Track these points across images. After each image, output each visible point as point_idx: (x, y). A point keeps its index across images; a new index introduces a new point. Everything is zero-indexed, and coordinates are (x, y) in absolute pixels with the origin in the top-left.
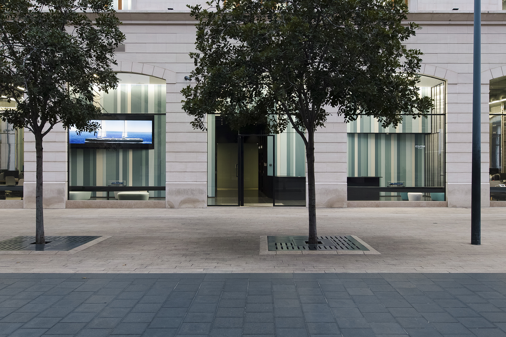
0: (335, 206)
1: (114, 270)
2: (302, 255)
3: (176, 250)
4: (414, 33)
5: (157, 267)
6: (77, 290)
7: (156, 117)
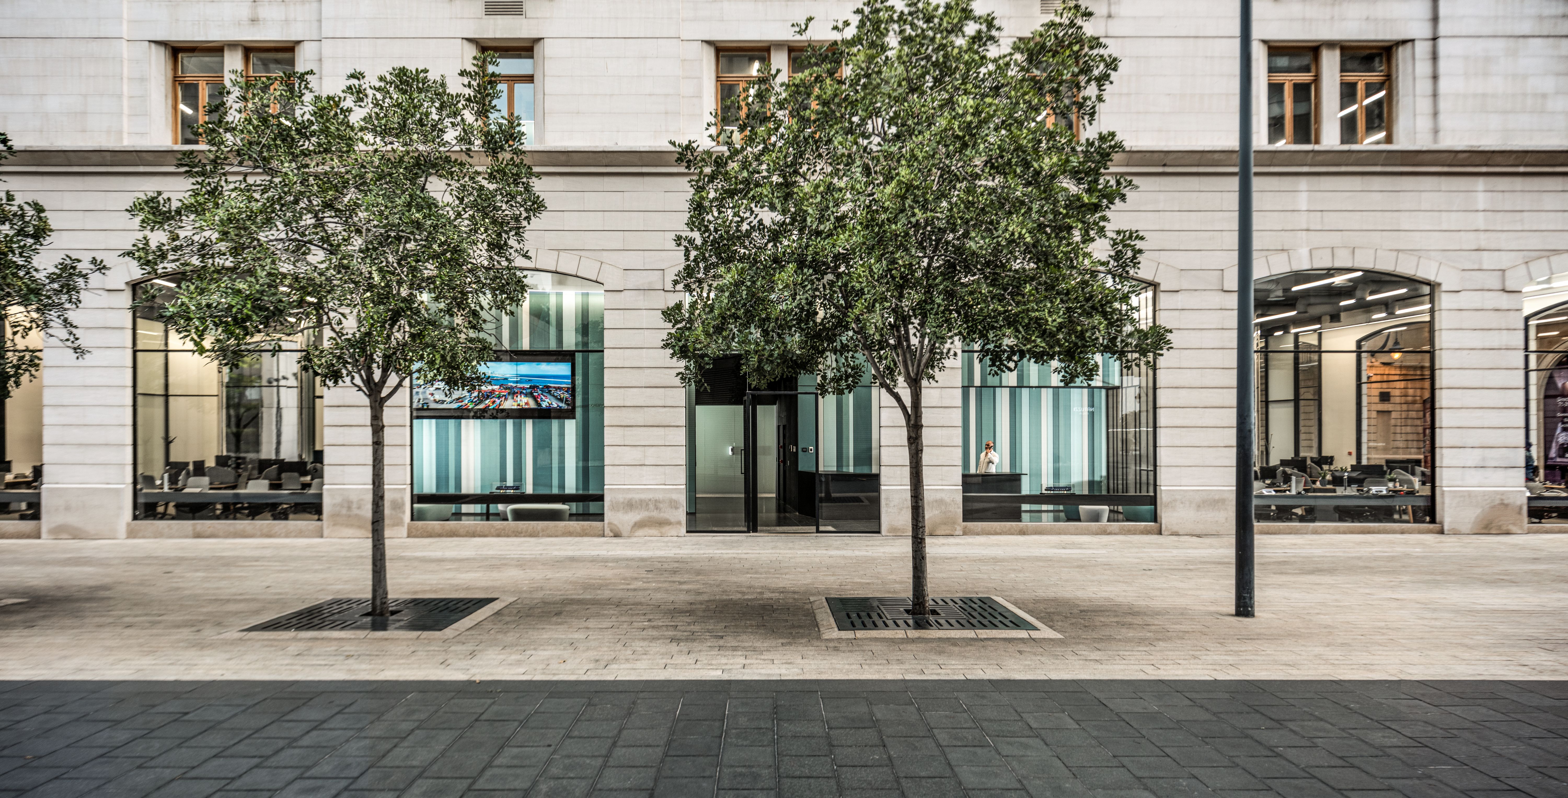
0: (938, 533)
1: (544, 673)
2: (908, 640)
3: (653, 627)
4: (1123, 198)
5: (628, 666)
6: (483, 717)
7: (579, 357)
